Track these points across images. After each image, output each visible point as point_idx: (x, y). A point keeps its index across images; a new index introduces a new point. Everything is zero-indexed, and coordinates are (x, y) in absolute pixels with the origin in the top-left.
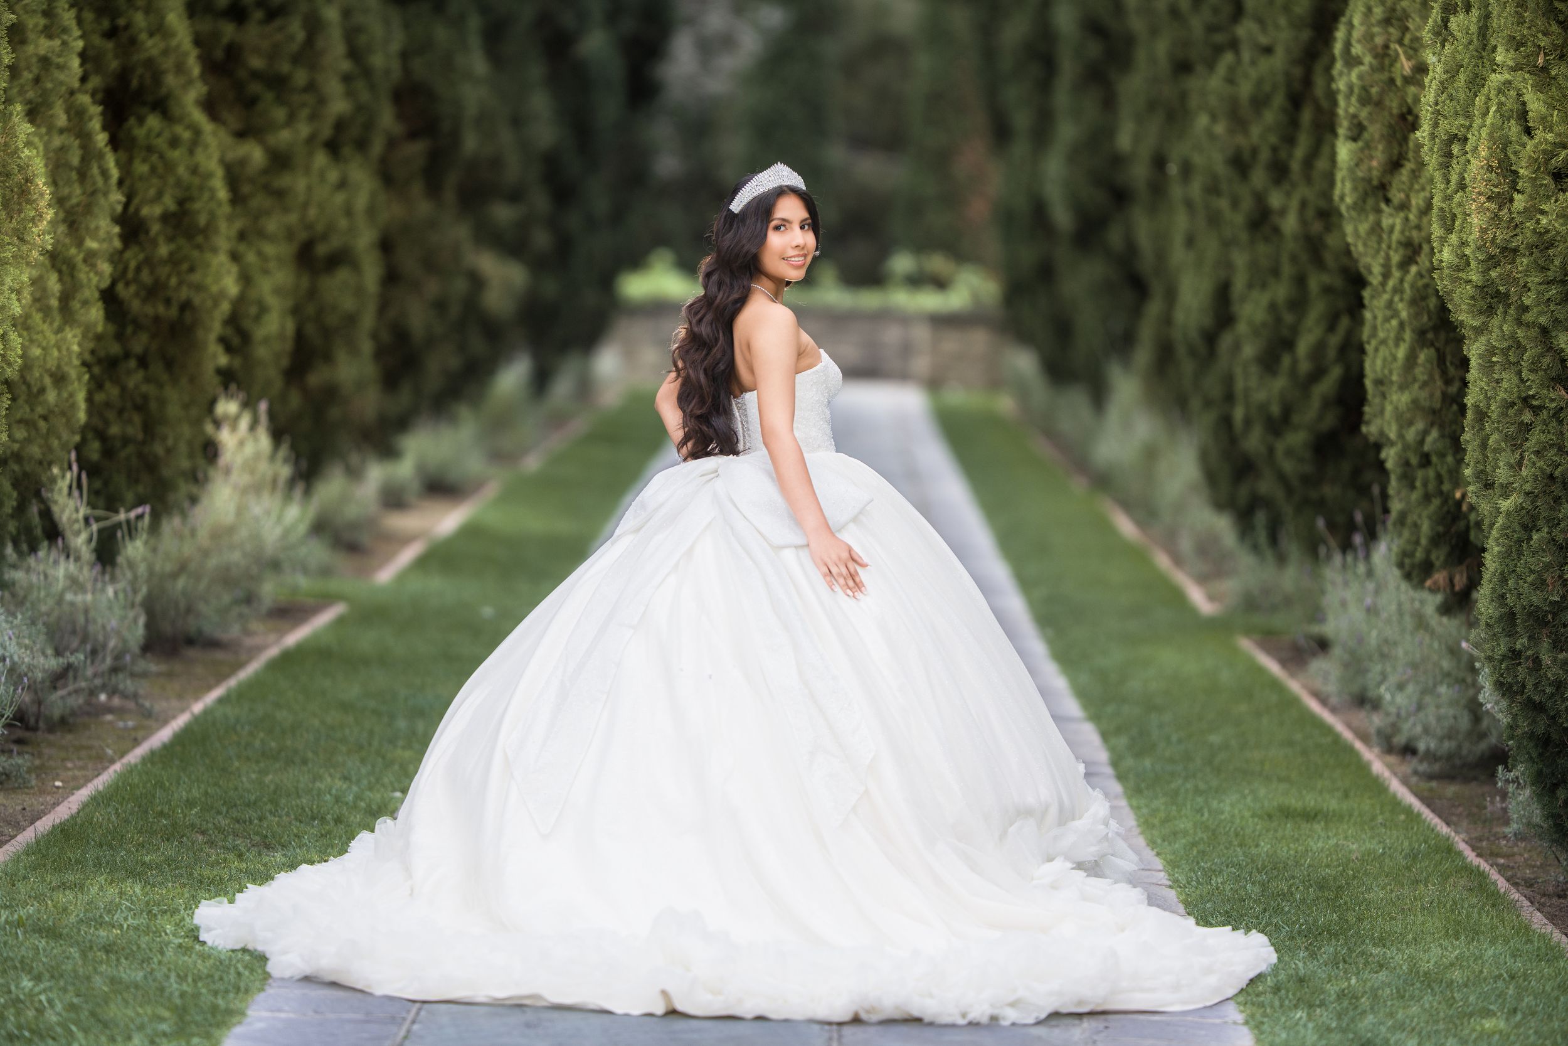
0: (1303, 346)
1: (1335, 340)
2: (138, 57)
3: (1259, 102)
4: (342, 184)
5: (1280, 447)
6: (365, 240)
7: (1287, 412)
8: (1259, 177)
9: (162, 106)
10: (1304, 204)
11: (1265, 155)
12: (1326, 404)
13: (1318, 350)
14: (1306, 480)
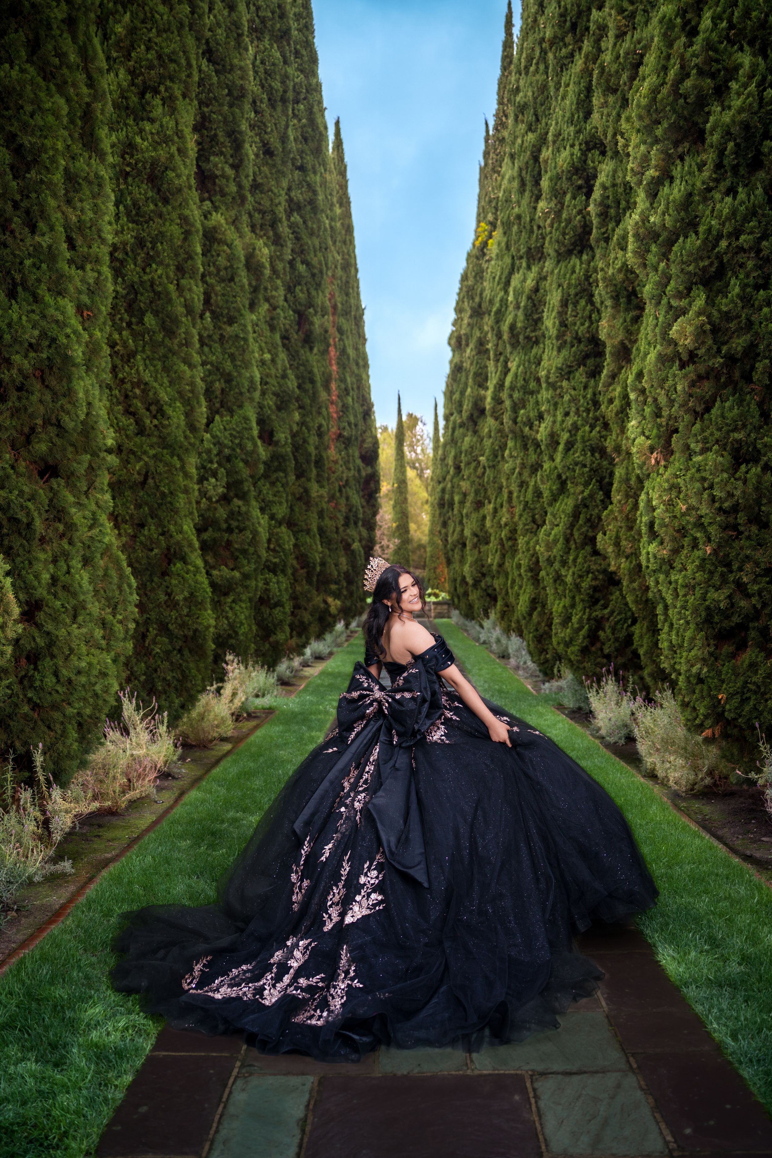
0: (575, 619)
1: (585, 617)
2: (172, 541)
3: (556, 541)
4: (278, 582)
5: (569, 651)
6: (285, 597)
7: (571, 640)
8: (557, 565)
9: (184, 559)
10: (574, 573)
11: (558, 558)
12: (584, 638)
13: (580, 620)
14: (578, 661)
